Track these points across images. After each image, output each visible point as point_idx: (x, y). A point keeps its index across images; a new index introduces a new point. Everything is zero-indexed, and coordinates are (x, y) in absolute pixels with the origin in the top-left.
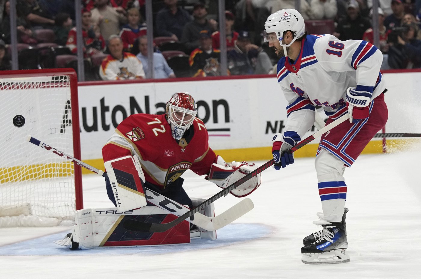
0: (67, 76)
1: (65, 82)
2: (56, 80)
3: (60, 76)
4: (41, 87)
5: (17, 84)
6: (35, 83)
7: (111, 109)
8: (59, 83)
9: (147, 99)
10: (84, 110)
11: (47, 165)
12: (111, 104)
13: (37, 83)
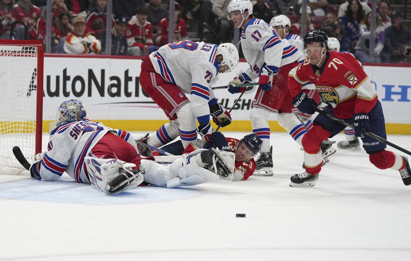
0: (35, 47)
1: (33, 52)
2: (25, 50)
3: (29, 47)
4: (12, 56)
6: (7, 52)
7: (72, 79)
8: (28, 53)
9: (103, 72)
10: (49, 78)
11: (13, 122)
12: (72, 74)
13: (9, 51)
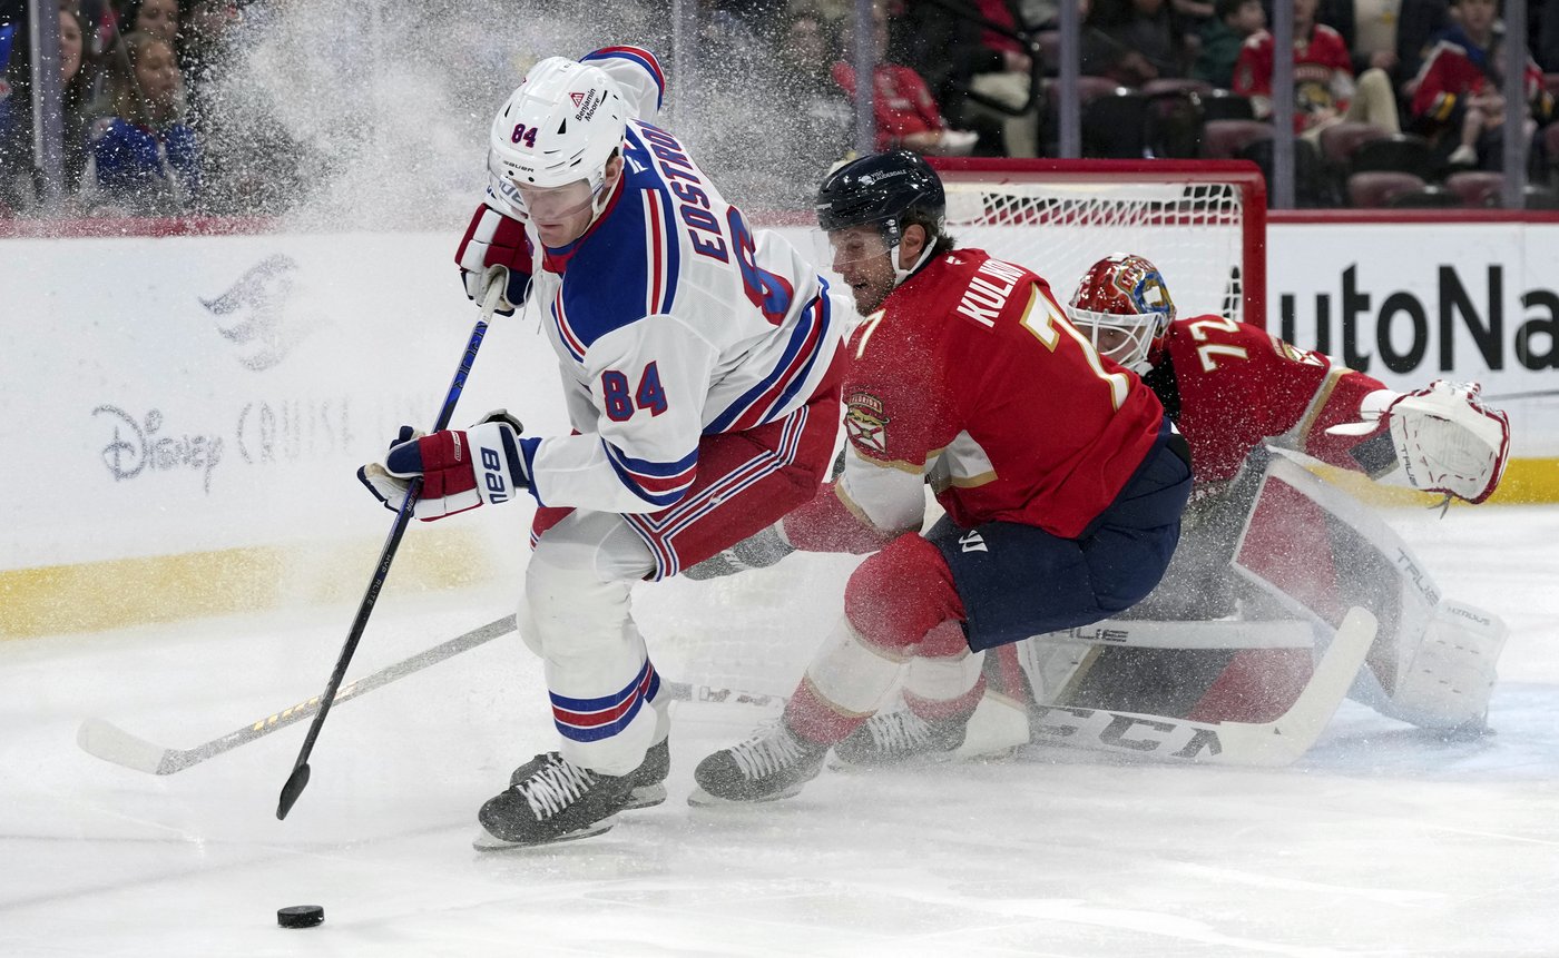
0: (1232, 186)
1: (1226, 206)
2: (1196, 196)
3: (1209, 186)
4: (1146, 222)
5: (1068, 204)
6: (1127, 205)
7: (1377, 304)
8: (1206, 208)
9: (1495, 275)
10: (1288, 303)
12: (1376, 287)
13: (1133, 205)
